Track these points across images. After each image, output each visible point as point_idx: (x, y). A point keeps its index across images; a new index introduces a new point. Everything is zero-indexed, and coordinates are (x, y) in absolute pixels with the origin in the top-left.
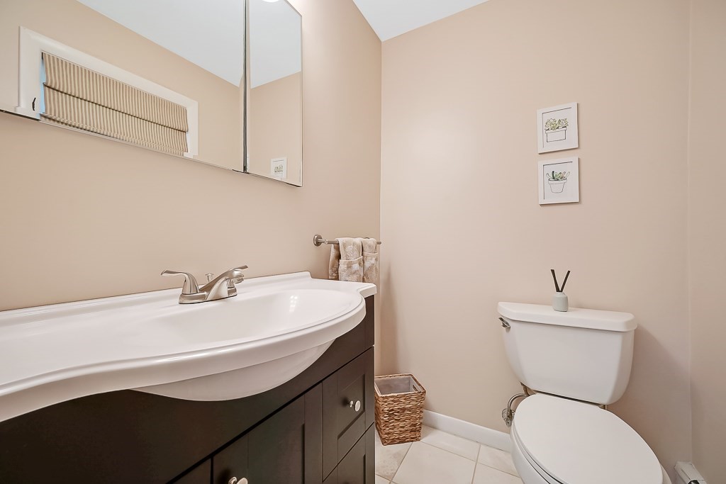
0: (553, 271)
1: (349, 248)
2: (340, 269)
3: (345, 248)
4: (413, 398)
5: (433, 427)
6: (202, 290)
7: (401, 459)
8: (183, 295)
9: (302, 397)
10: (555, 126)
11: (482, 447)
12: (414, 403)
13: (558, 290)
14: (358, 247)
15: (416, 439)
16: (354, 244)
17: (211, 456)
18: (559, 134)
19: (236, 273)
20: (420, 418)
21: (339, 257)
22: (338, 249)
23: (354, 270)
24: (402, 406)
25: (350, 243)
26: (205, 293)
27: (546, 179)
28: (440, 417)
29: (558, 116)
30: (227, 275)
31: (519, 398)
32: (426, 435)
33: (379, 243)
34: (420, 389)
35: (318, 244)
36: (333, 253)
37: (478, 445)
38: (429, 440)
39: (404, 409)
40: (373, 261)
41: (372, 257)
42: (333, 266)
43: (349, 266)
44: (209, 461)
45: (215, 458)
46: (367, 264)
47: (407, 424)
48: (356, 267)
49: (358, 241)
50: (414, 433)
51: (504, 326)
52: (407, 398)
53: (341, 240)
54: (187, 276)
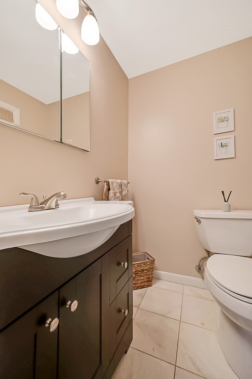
0: (223, 192)
1: (115, 184)
2: (110, 196)
3: (112, 184)
4: (148, 264)
5: (159, 279)
6: (41, 204)
7: (142, 296)
8: (31, 207)
9: (100, 259)
10: (222, 120)
11: (185, 286)
12: (149, 266)
13: (225, 201)
14: (119, 184)
15: (150, 286)
16: (117, 183)
17: (58, 289)
18: (225, 124)
19: (62, 193)
20: (152, 274)
21: (109, 189)
22: (108, 185)
23: (117, 196)
24: (142, 268)
25: (114, 182)
26: (43, 205)
27: (218, 147)
28: (162, 273)
29: (223, 116)
30: (57, 195)
31: (205, 259)
32: (154, 284)
33: (129, 183)
34: (151, 259)
35: (98, 182)
36: (106, 187)
37: (183, 286)
38: (156, 285)
39: (143, 270)
40: (126, 192)
41: (126, 190)
42: (105, 195)
43: (115, 194)
44: (58, 291)
45: (61, 290)
46: (124, 193)
47: (145, 278)
48: (118, 194)
49: (119, 181)
50: (149, 282)
51: (198, 221)
52: (145, 264)
53: (110, 181)
54: (33, 196)
